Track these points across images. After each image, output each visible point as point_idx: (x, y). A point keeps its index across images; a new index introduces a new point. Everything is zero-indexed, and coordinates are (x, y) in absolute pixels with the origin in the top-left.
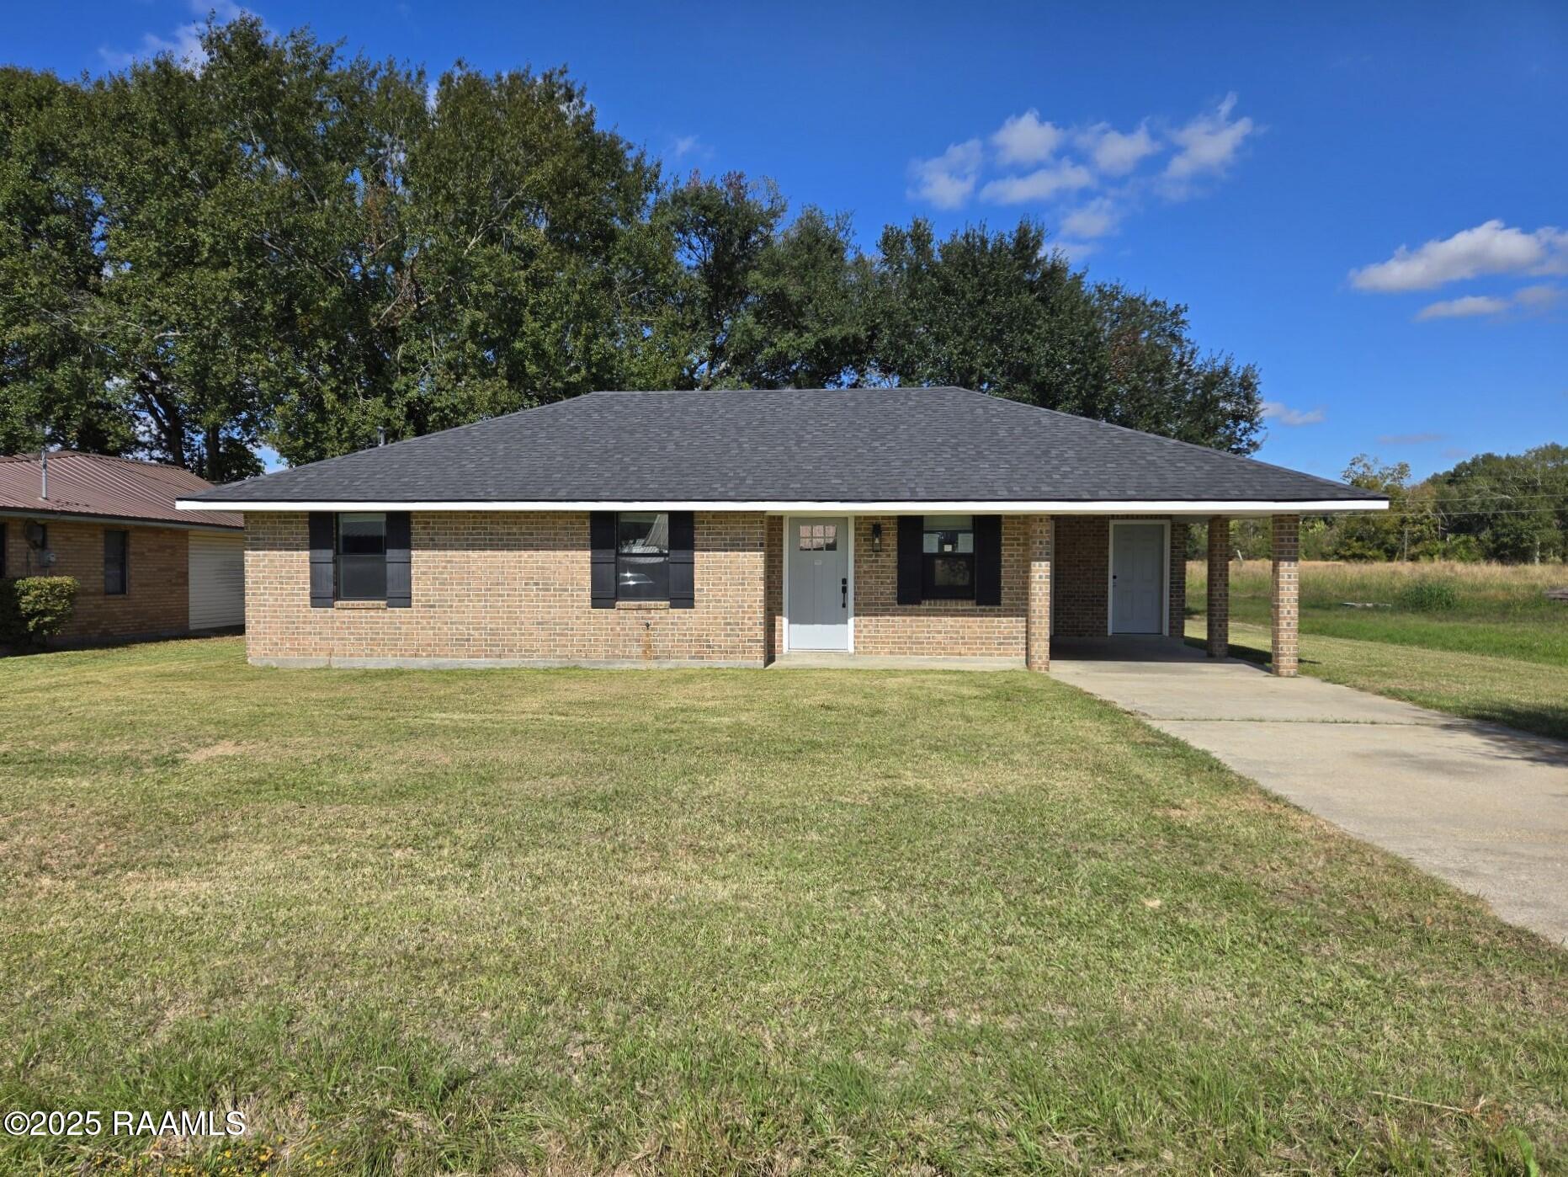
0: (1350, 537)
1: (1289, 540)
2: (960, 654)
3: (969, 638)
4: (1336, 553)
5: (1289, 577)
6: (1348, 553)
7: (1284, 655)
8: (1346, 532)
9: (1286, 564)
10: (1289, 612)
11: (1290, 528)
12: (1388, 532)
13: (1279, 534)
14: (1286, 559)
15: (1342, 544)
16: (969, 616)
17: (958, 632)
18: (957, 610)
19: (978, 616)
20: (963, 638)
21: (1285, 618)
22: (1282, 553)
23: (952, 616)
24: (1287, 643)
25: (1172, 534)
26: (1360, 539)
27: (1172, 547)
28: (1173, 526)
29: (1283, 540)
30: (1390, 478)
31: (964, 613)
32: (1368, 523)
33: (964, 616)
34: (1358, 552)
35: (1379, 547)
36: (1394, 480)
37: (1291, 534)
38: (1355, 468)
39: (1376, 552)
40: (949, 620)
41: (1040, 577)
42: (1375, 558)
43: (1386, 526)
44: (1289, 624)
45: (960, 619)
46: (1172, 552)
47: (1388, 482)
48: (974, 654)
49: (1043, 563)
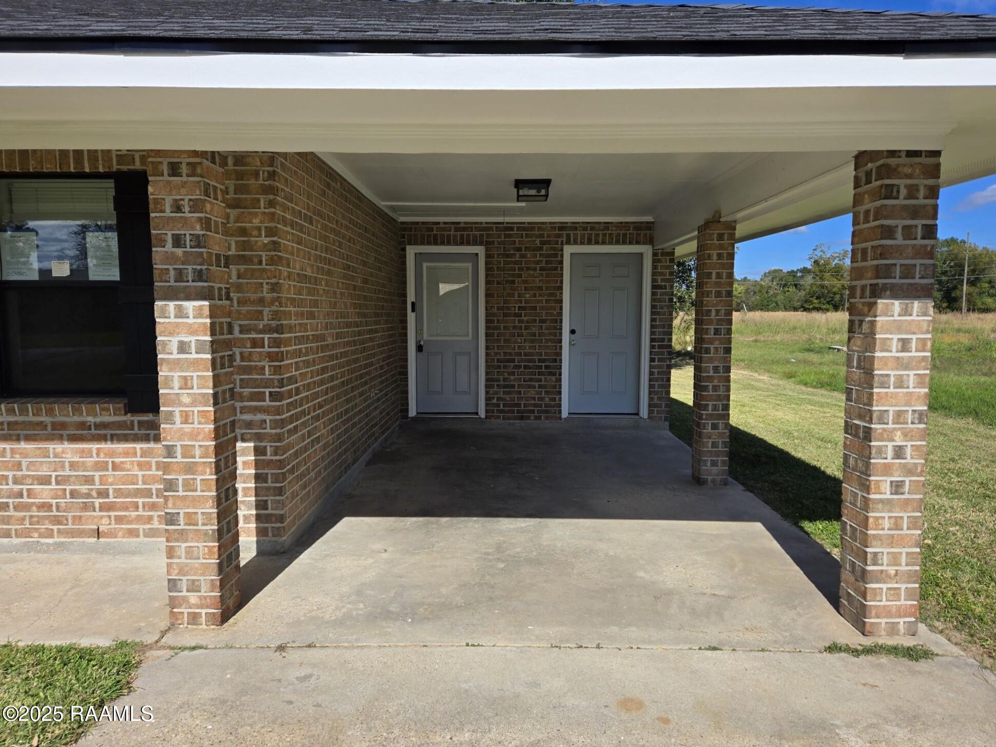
0: (812, 297)
1: (908, 232)
2: (98, 534)
3: (119, 493)
4: (802, 307)
5: (905, 345)
6: (811, 307)
7: (881, 577)
8: (809, 293)
9: (897, 305)
10: (899, 452)
11: (912, 195)
12: (835, 294)
13: (879, 214)
14: (897, 293)
15: (806, 301)
16: (113, 438)
17: (89, 480)
18: (83, 425)
19: (136, 439)
20: (103, 494)
21: (887, 470)
22: (886, 272)
23: (73, 439)
24: (892, 541)
25: (654, 267)
26: (818, 298)
27: (654, 287)
28: (655, 254)
29: (888, 232)
30: (837, 259)
31: (103, 433)
32: (823, 288)
33: (103, 438)
34: (817, 306)
35: (828, 303)
36: (840, 260)
37: (915, 213)
38: (816, 253)
39: (828, 306)
40: (67, 451)
41: (183, 348)
42: (828, 310)
43: (835, 290)
44: (897, 487)
45: (94, 446)
46: (653, 294)
47: (836, 261)
48: (133, 533)
49: (190, 306)
